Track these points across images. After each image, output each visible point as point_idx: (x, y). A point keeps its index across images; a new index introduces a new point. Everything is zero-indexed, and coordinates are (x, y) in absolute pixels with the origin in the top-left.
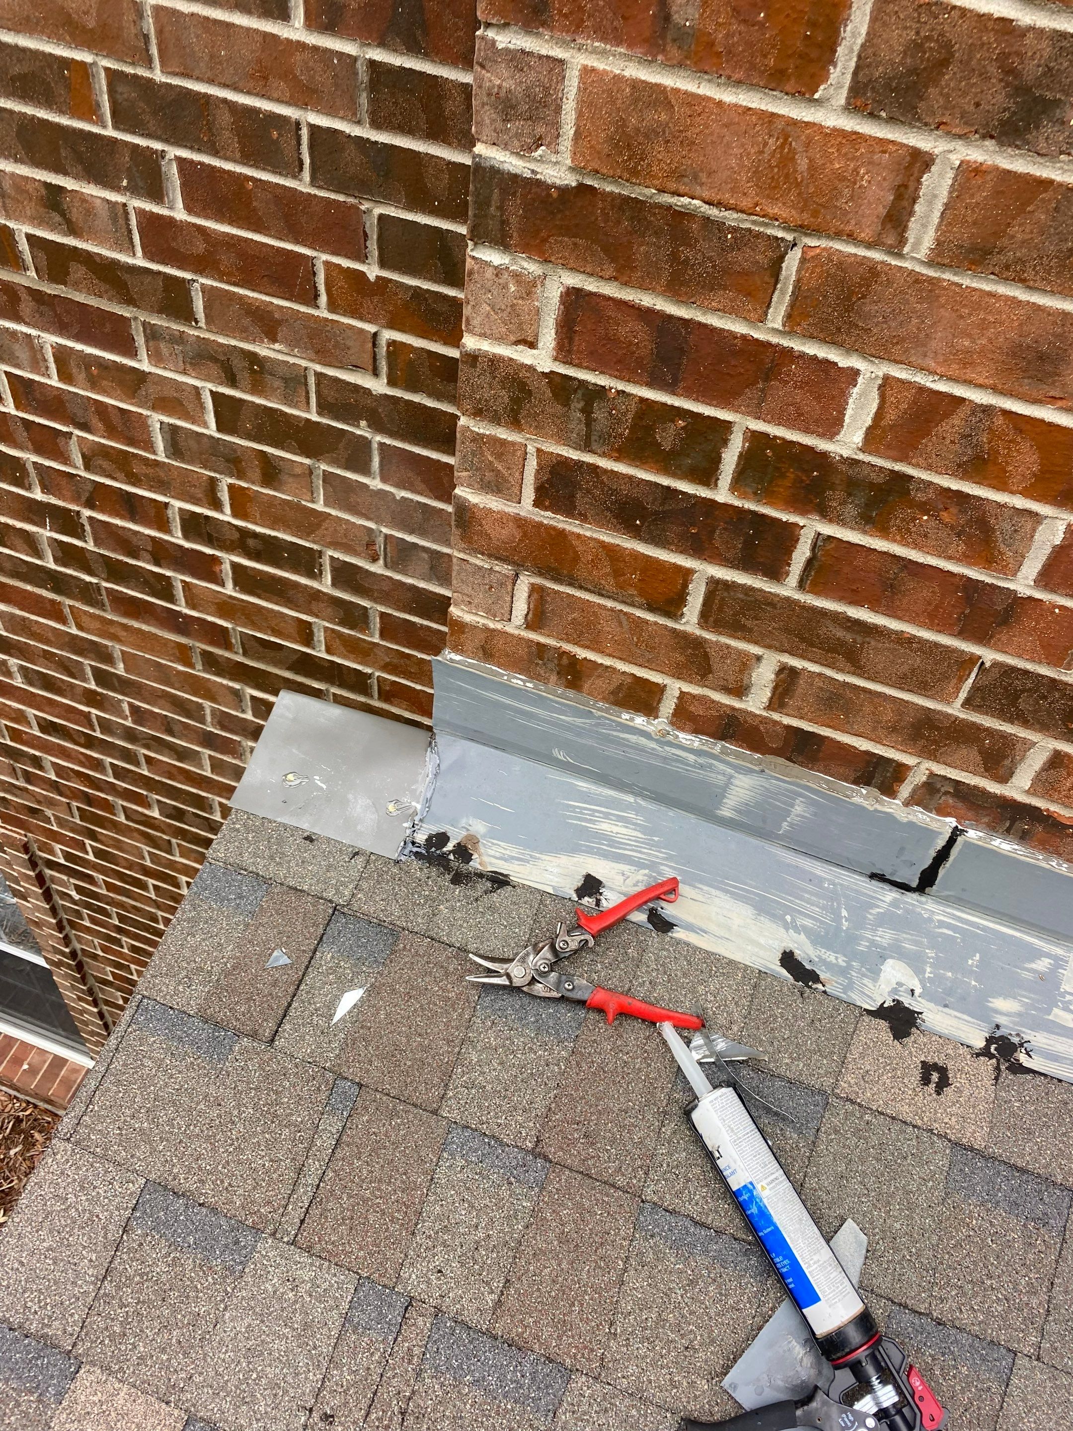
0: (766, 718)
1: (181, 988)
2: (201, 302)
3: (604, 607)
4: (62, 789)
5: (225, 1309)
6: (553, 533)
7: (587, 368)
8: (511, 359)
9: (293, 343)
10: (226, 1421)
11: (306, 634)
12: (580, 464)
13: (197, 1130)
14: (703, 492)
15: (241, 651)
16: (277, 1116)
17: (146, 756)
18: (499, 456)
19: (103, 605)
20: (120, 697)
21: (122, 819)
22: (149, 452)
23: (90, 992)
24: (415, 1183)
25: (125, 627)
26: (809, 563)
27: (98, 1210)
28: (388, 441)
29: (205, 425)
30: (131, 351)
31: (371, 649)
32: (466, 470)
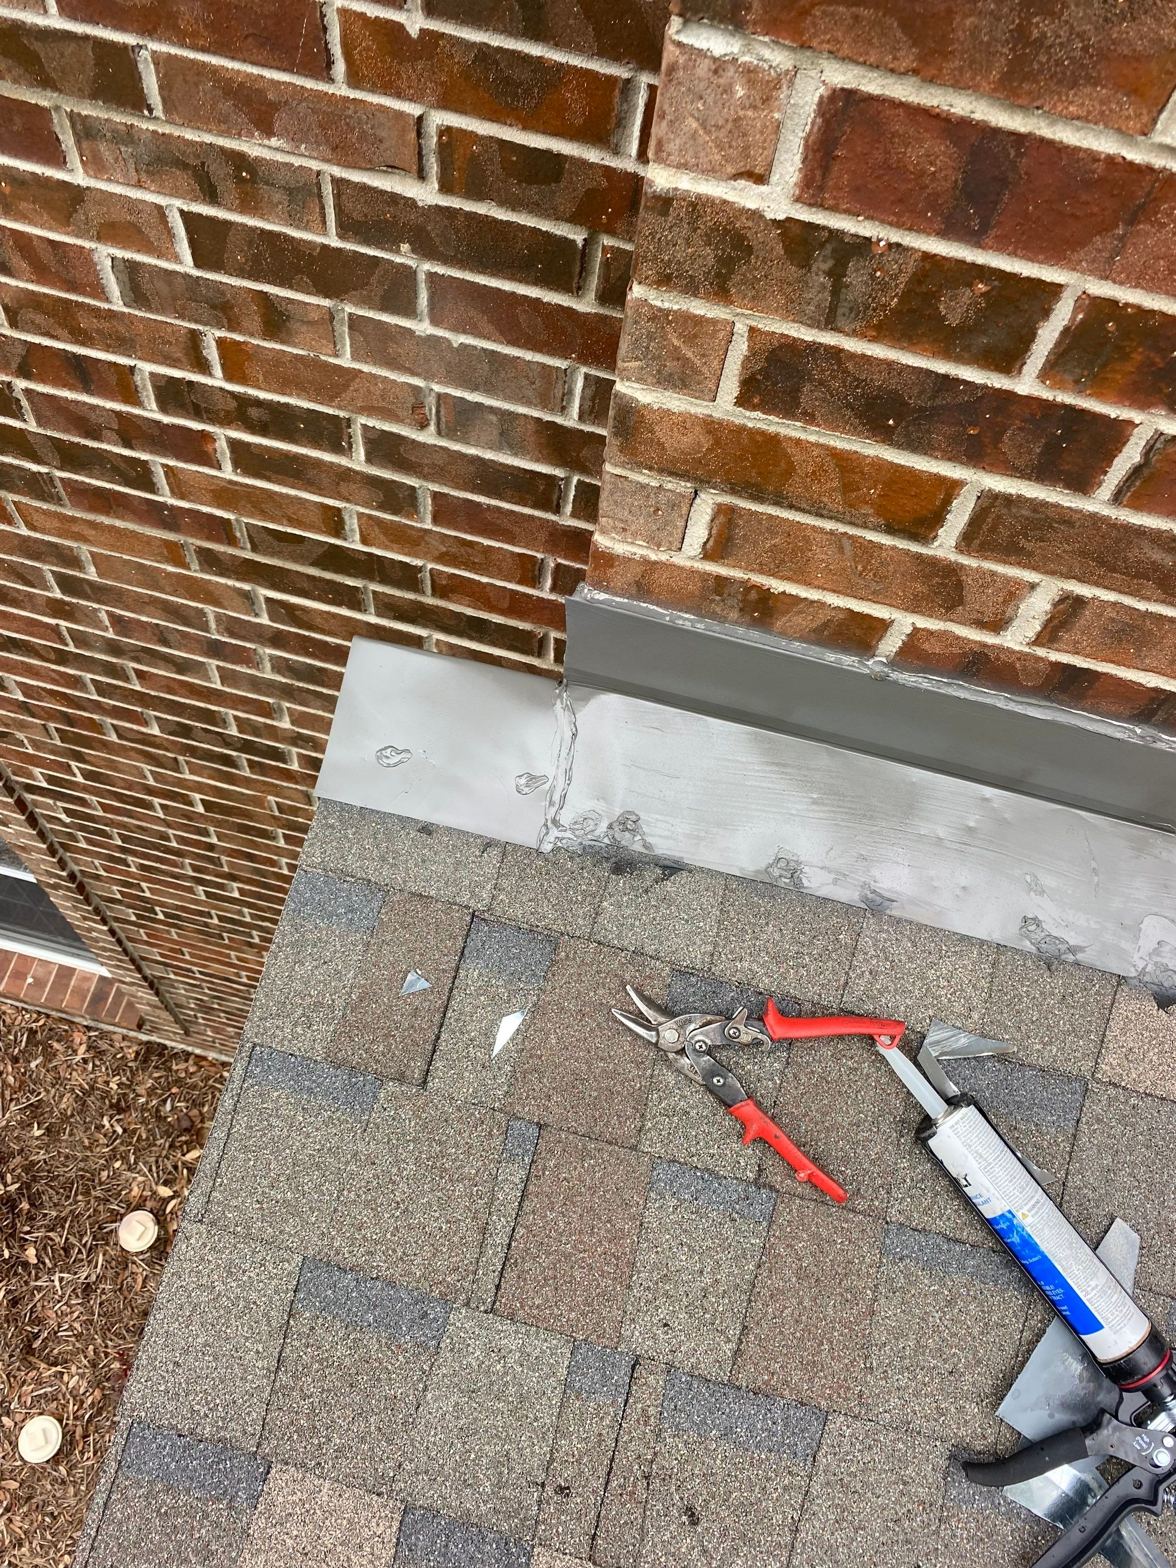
0: (1027, 654)
1: (299, 1030)
2: (154, 79)
3: (822, 531)
4: (34, 709)
5: (425, 1389)
6: (759, 438)
7: (847, 212)
8: (725, 202)
9: (297, 137)
10: (450, 1507)
11: (334, 521)
12: (814, 347)
13: (352, 1195)
14: (998, 381)
15: (249, 546)
16: (446, 1170)
17: (136, 671)
18: (691, 340)
19: (60, 499)
20: (96, 606)
21: (114, 738)
22: (101, 300)
23: (97, 911)
24: (622, 1230)
25: (92, 525)
26: (1136, 471)
27: (254, 1296)
28: (441, 270)
29: (177, 259)
30: (57, 158)
31: (422, 537)
32: (637, 359)
